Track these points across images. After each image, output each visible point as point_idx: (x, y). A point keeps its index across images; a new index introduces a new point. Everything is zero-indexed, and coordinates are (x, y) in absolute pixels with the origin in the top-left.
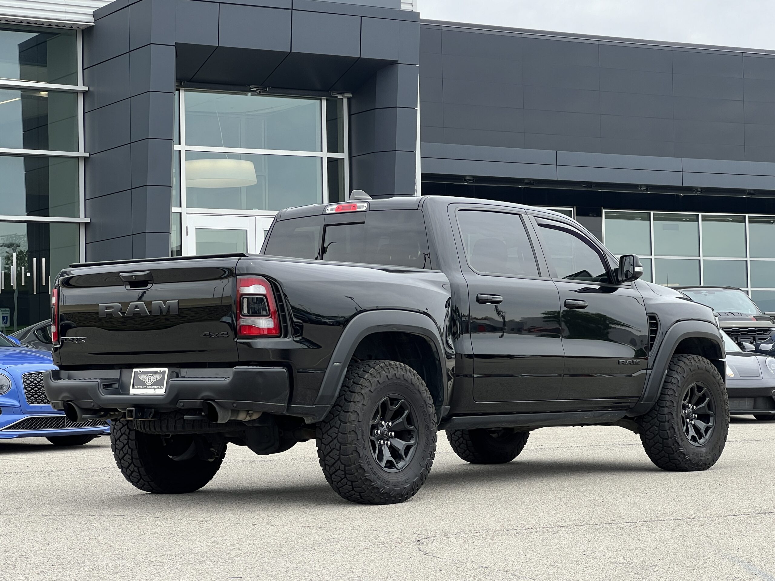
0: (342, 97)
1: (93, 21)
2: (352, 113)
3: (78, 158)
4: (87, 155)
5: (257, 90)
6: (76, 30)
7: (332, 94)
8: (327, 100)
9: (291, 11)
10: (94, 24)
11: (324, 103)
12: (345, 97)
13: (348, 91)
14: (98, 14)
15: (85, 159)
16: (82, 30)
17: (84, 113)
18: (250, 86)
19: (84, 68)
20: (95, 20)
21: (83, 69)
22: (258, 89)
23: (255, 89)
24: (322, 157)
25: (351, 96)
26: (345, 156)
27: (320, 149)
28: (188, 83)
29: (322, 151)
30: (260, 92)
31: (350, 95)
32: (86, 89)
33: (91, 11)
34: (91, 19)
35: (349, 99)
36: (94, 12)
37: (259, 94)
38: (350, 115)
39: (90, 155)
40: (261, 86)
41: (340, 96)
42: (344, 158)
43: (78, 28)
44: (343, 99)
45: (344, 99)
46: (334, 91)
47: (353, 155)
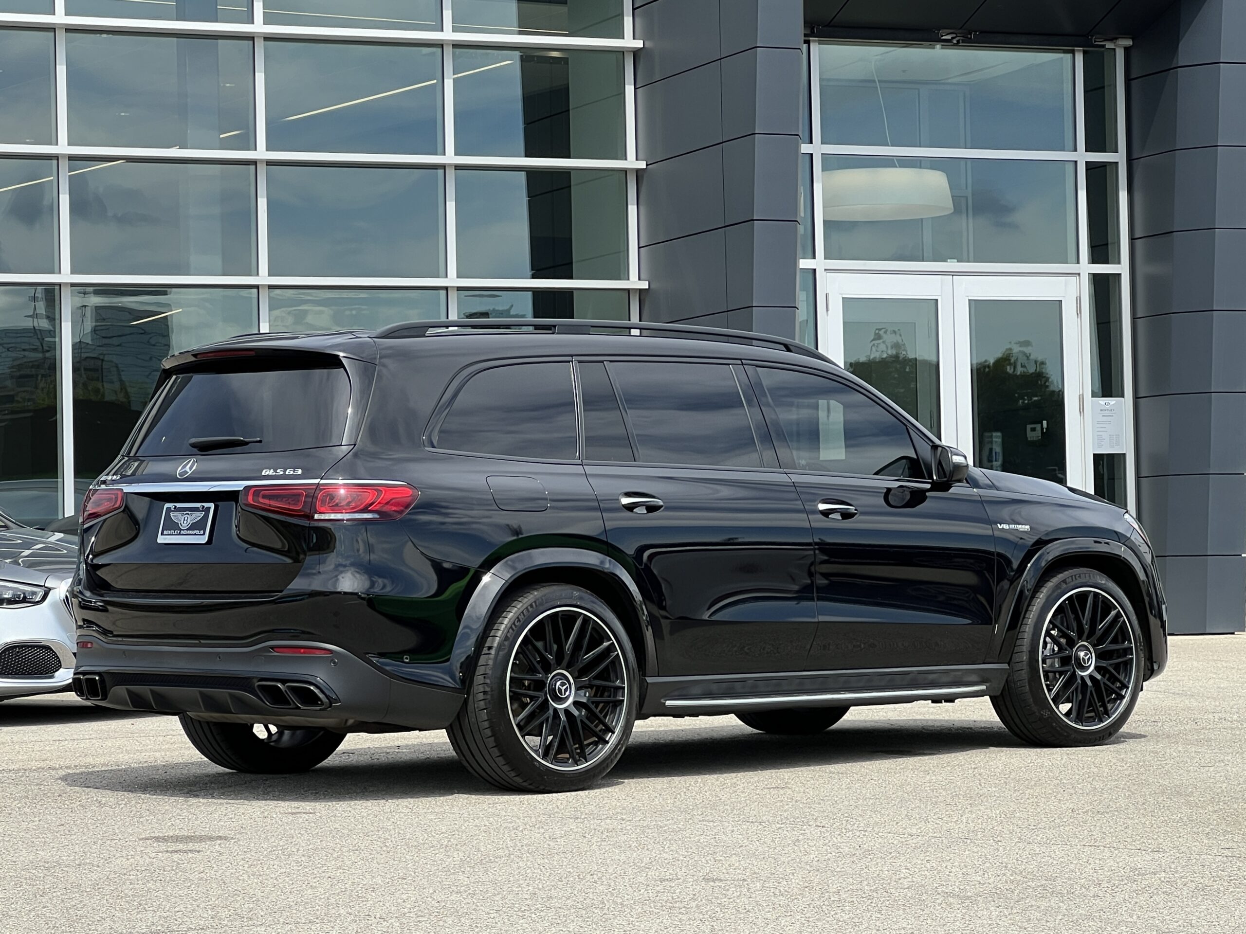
0: (1113, 47)
2: (1133, 76)
3: (625, 171)
4: (642, 165)
5: (953, 38)
7: (1095, 41)
8: (1085, 53)
11: (1079, 58)
12: (1119, 46)
13: (1124, 34)
15: (638, 172)
17: (636, 89)
18: (940, 30)
19: (636, 6)
21: (634, 9)
22: (954, 35)
23: (949, 37)
24: (1076, 162)
25: (1131, 43)
26: (1119, 157)
27: (1072, 147)
28: (825, 29)
29: (1076, 150)
30: (958, 42)
31: (1129, 43)
32: (639, 44)
35: (1127, 50)
37: (957, 45)
38: (1128, 80)
39: (647, 165)
40: (960, 31)
41: (1109, 45)
42: (1117, 163)
44: (1114, 49)
45: (1117, 50)
46: (1098, 36)
47: (1135, 156)
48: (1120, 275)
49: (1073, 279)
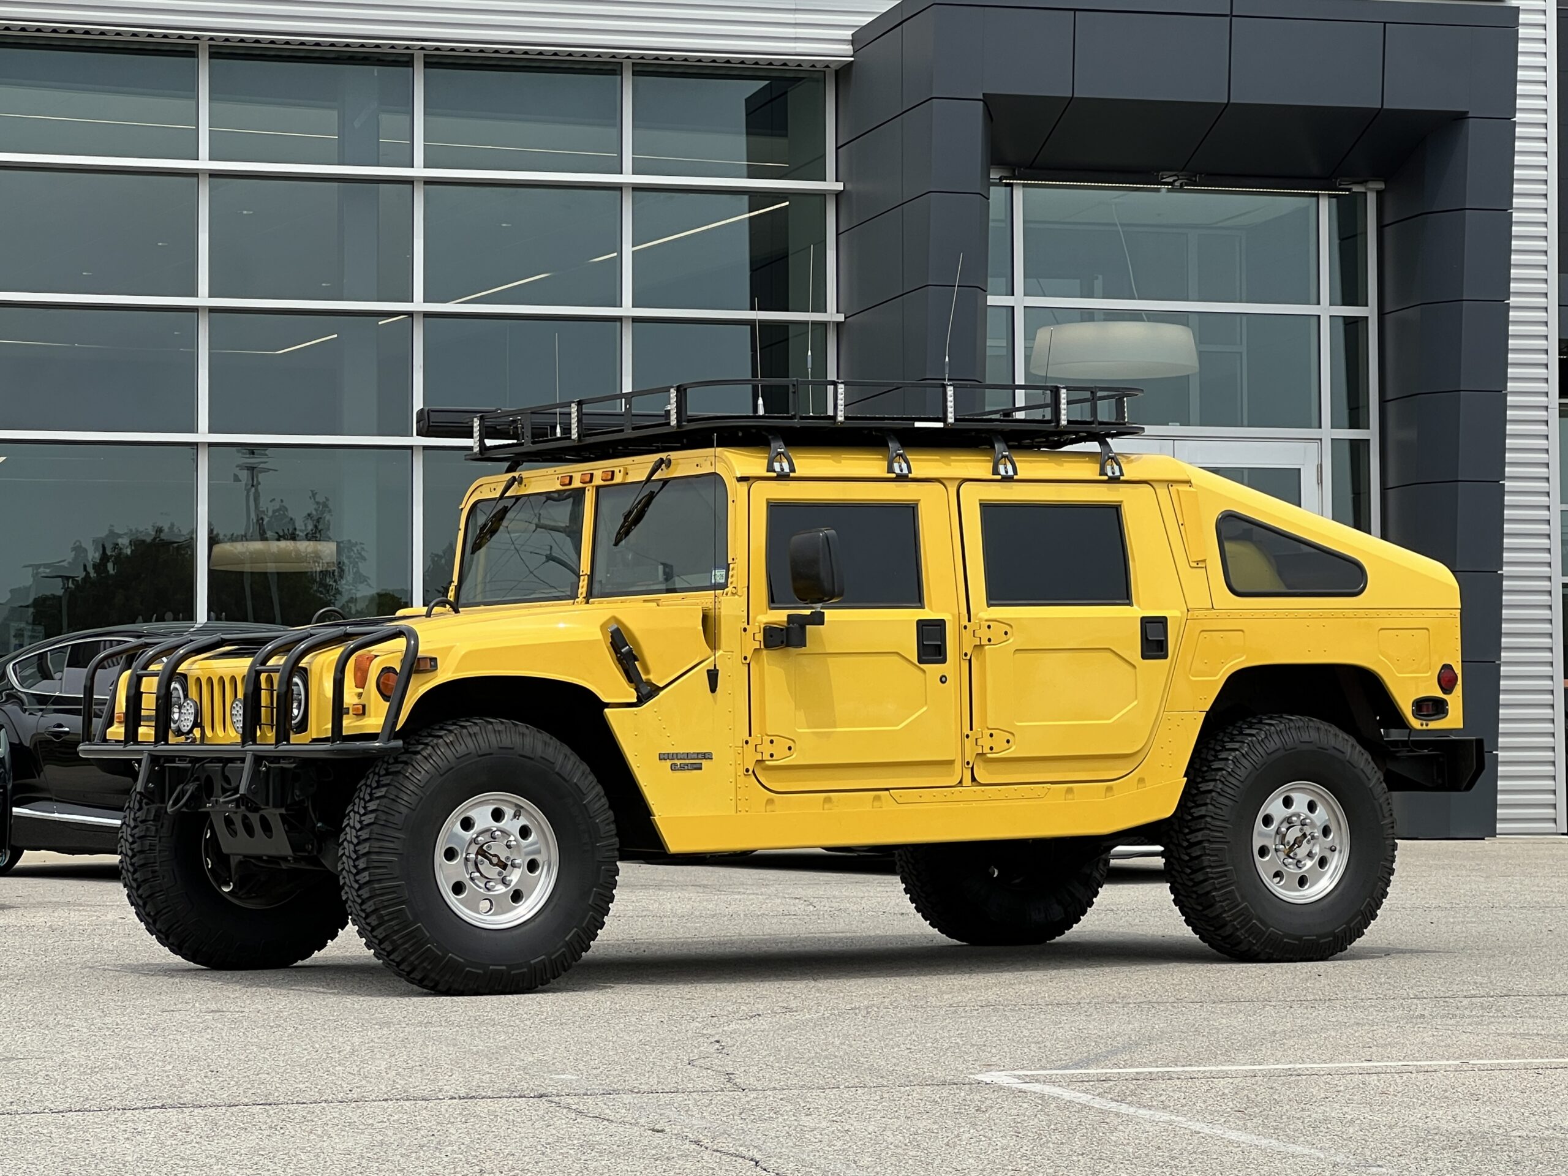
0: (1363, 191)
1: (852, 53)
2: (1386, 222)
3: (825, 324)
4: (841, 318)
5: (1175, 181)
6: (825, 72)
7: (1340, 185)
8: (1332, 197)
9: (1228, 19)
10: (852, 59)
11: (1323, 203)
12: (1372, 190)
13: (1376, 177)
14: (861, 39)
15: (838, 324)
16: (837, 72)
17: (838, 235)
18: (1158, 172)
19: (839, 145)
20: (855, 52)
21: (837, 148)
22: (1176, 178)
23: (1170, 180)
24: (1319, 316)
25: (1383, 187)
26: (1369, 311)
27: (1315, 301)
28: (1028, 171)
29: (1319, 303)
30: (1181, 185)
31: (1381, 186)
32: (839, 186)
33: (848, 34)
34: (848, 49)
35: (1379, 193)
36: (853, 35)
37: (1181, 189)
38: (1380, 227)
39: (846, 318)
40: (1184, 173)
41: (1356, 189)
42: (1367, 318)
43: (827, 66)
44: (1365, 193)
45: (1369, 194)
46: (1344, 179)
47: (1387, 311)
48: (1368, 441)
49: (1314, 445)
